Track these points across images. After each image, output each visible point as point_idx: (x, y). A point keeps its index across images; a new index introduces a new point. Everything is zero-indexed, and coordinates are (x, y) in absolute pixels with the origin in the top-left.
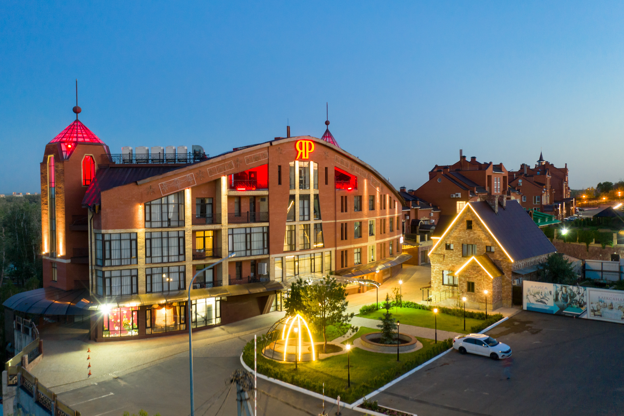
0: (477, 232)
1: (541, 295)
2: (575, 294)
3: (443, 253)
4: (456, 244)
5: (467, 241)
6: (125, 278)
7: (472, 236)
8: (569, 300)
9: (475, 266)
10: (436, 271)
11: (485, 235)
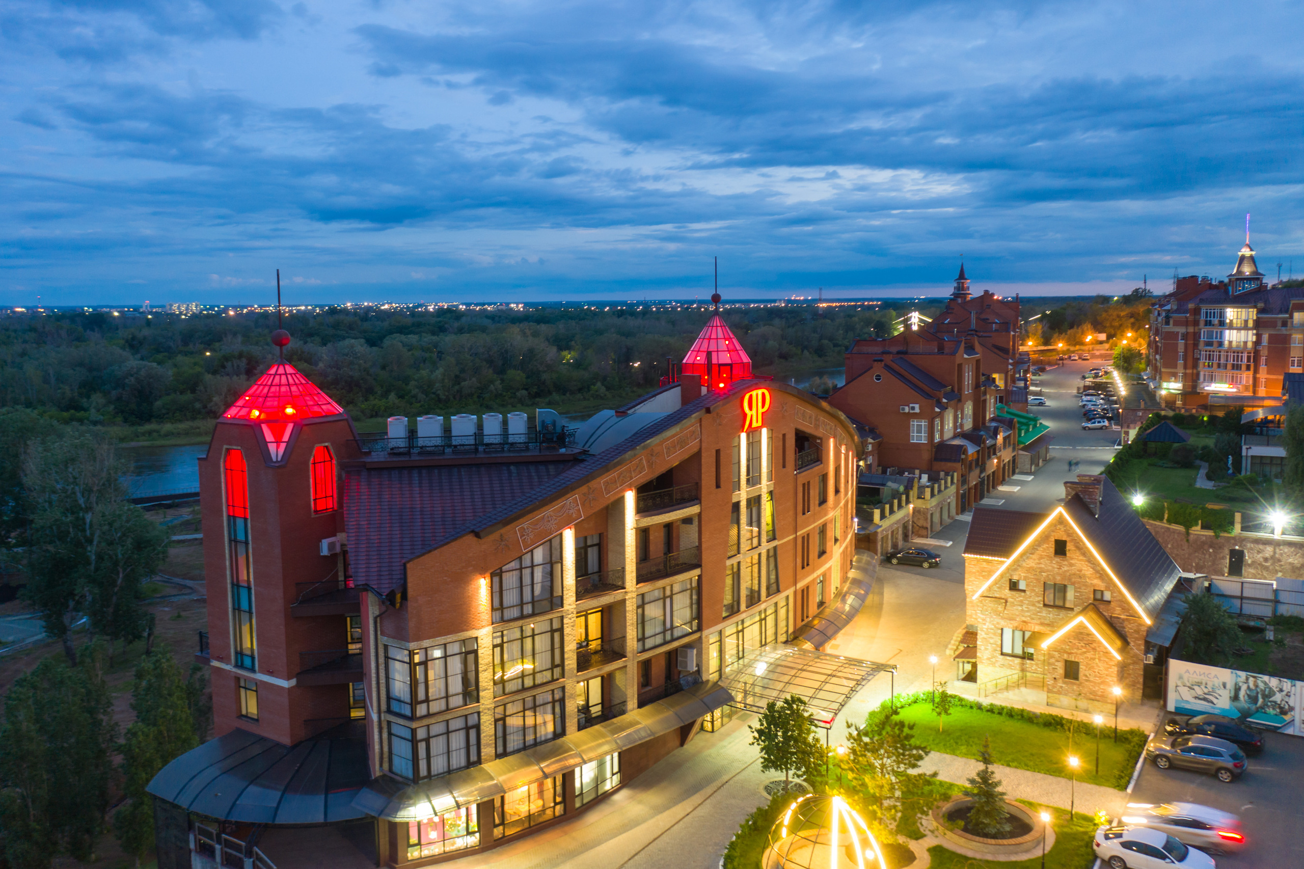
0: (1075, 562)
1: (1206, 687)
2: (1274, 691)
3: (1003, 597)
4: (1031, 582)
5: (1054, 578)
6: (454, 734)
7: (1066, 568)
8: (1260, 701)
9: (1081, 633)
10: (987, 629)
11: (1093, 568)
